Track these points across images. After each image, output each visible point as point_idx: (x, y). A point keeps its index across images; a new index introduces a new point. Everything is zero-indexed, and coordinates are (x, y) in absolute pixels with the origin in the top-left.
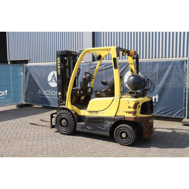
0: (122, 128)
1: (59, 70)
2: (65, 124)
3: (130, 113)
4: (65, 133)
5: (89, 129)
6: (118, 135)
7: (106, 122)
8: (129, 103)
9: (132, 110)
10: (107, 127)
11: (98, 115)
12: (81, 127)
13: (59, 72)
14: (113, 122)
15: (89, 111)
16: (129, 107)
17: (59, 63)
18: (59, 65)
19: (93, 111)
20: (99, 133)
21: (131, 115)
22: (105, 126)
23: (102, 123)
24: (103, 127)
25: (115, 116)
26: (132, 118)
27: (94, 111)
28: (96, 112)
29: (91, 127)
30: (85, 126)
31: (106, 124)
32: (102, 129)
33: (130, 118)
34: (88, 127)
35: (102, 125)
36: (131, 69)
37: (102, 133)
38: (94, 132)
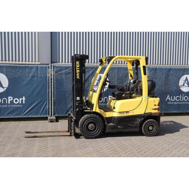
0: (149, 123)
1: (78, 74)
2: (93, 128)
3: (155, 109)
4: (93, 137)
5: (120, 128)
6: (146, 129)
7: (137, 120)
8: (154, 102)
9: (157, 107)
10: (137, 124)
11: (128, 114)
12: (111, 128)
13: (78, 76)
14: (142, 119)
15: (119, 112)
16: (155, 105)
17: (79, 67)
18: (78, 69)
19: (123, 112)
20: (130, 130)
21: (156, 111)
22: (135, 123)
23: (133, 121)
24: (134, 124)
25: (144, 113)
26: (158, 113)
27: (125, 112)
28: (127, 112)
29: (122, 126)
30: (116, 126)
31: (136, 122)
32: (133, 126)
33: (156, 113)
34: (119, 126)
35: (132, 123)
36: (131, 74)
37: (133, 130)
38: (124, 130)
